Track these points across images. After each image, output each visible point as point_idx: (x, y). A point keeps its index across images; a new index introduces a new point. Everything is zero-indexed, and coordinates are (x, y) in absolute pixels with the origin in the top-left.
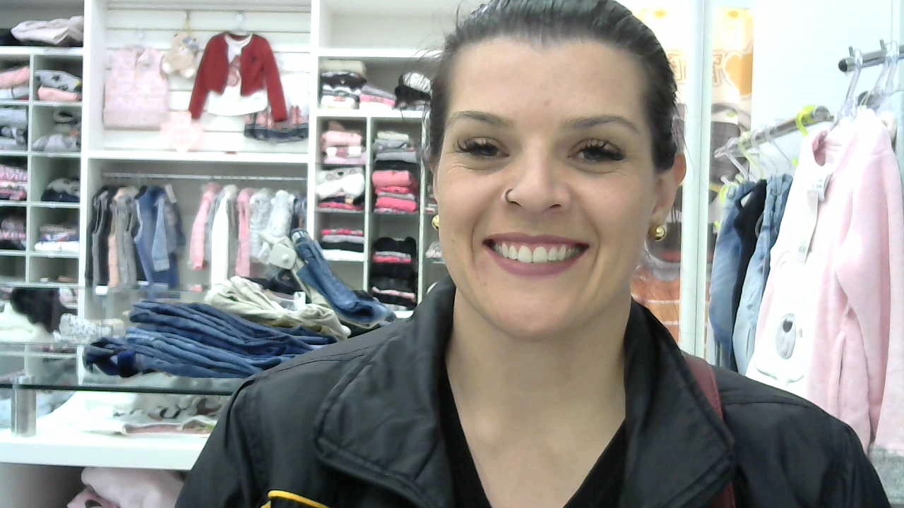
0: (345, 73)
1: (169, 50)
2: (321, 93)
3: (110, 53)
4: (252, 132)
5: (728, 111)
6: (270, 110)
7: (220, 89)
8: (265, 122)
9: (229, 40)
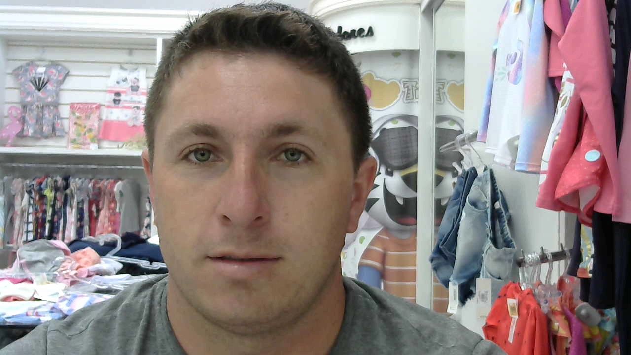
5: (449, 121)
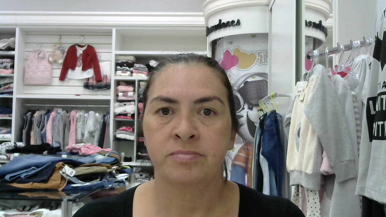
0: (126, 61)
1: (51, 52)
2: (116, 70)
3: (27, 53)
4: (87, 86)
6: (95, 77)
7: (73, 68)
8: (93, 82)
9: (77, 47)
